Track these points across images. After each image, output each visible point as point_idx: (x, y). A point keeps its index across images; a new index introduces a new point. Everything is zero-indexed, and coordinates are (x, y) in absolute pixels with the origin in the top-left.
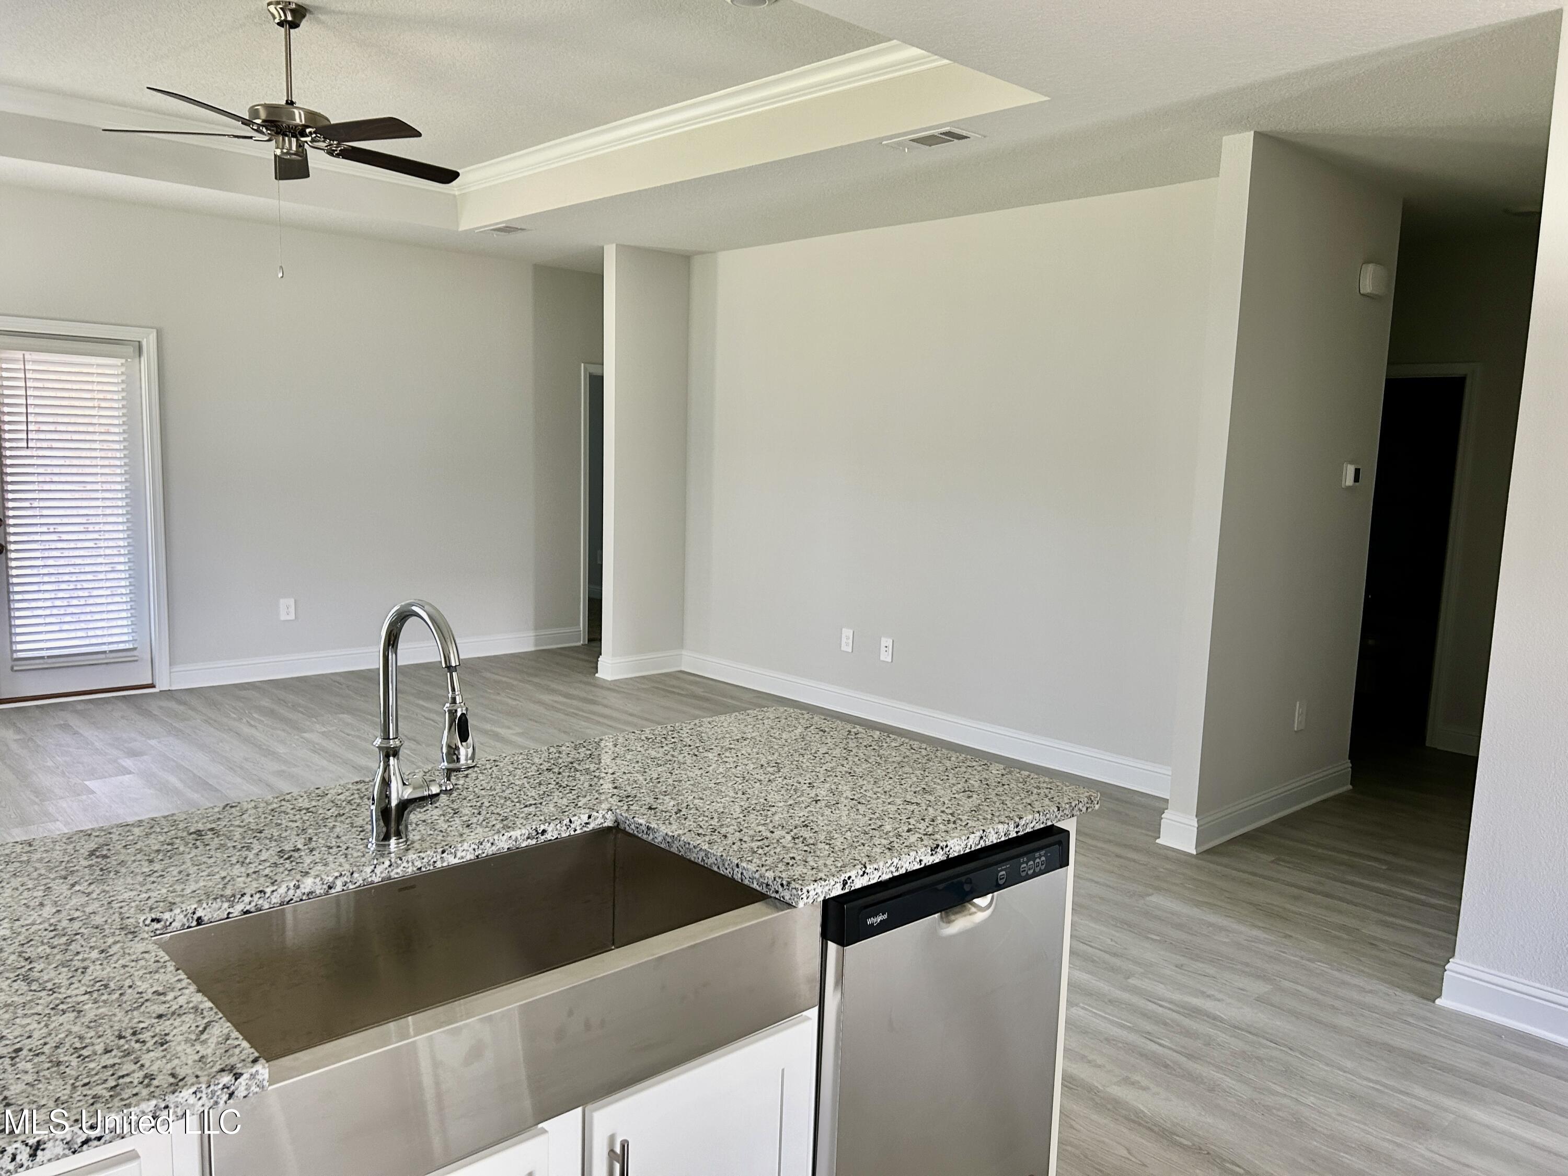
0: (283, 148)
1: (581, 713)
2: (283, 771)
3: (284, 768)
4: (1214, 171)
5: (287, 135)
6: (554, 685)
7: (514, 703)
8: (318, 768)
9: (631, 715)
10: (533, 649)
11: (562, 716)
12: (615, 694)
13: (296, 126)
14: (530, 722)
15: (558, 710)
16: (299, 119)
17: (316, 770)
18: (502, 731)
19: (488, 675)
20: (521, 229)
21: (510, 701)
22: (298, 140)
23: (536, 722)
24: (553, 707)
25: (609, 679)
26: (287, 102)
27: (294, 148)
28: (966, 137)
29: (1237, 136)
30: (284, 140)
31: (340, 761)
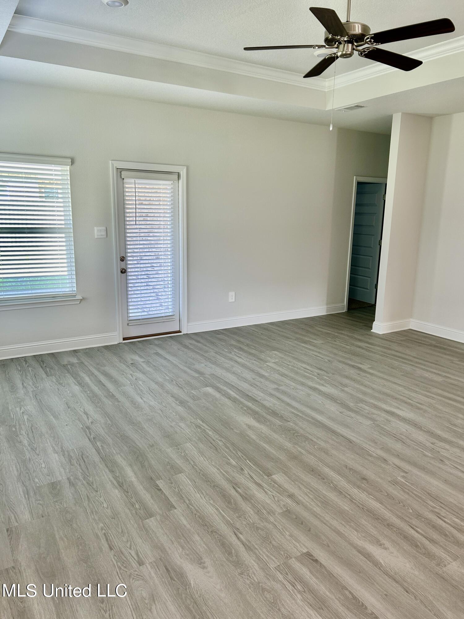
0: (343, 51)
10: (325, 314)
20: (362, 107)
25: (381, 333)
27: (350, 50)
30: (344, 46)
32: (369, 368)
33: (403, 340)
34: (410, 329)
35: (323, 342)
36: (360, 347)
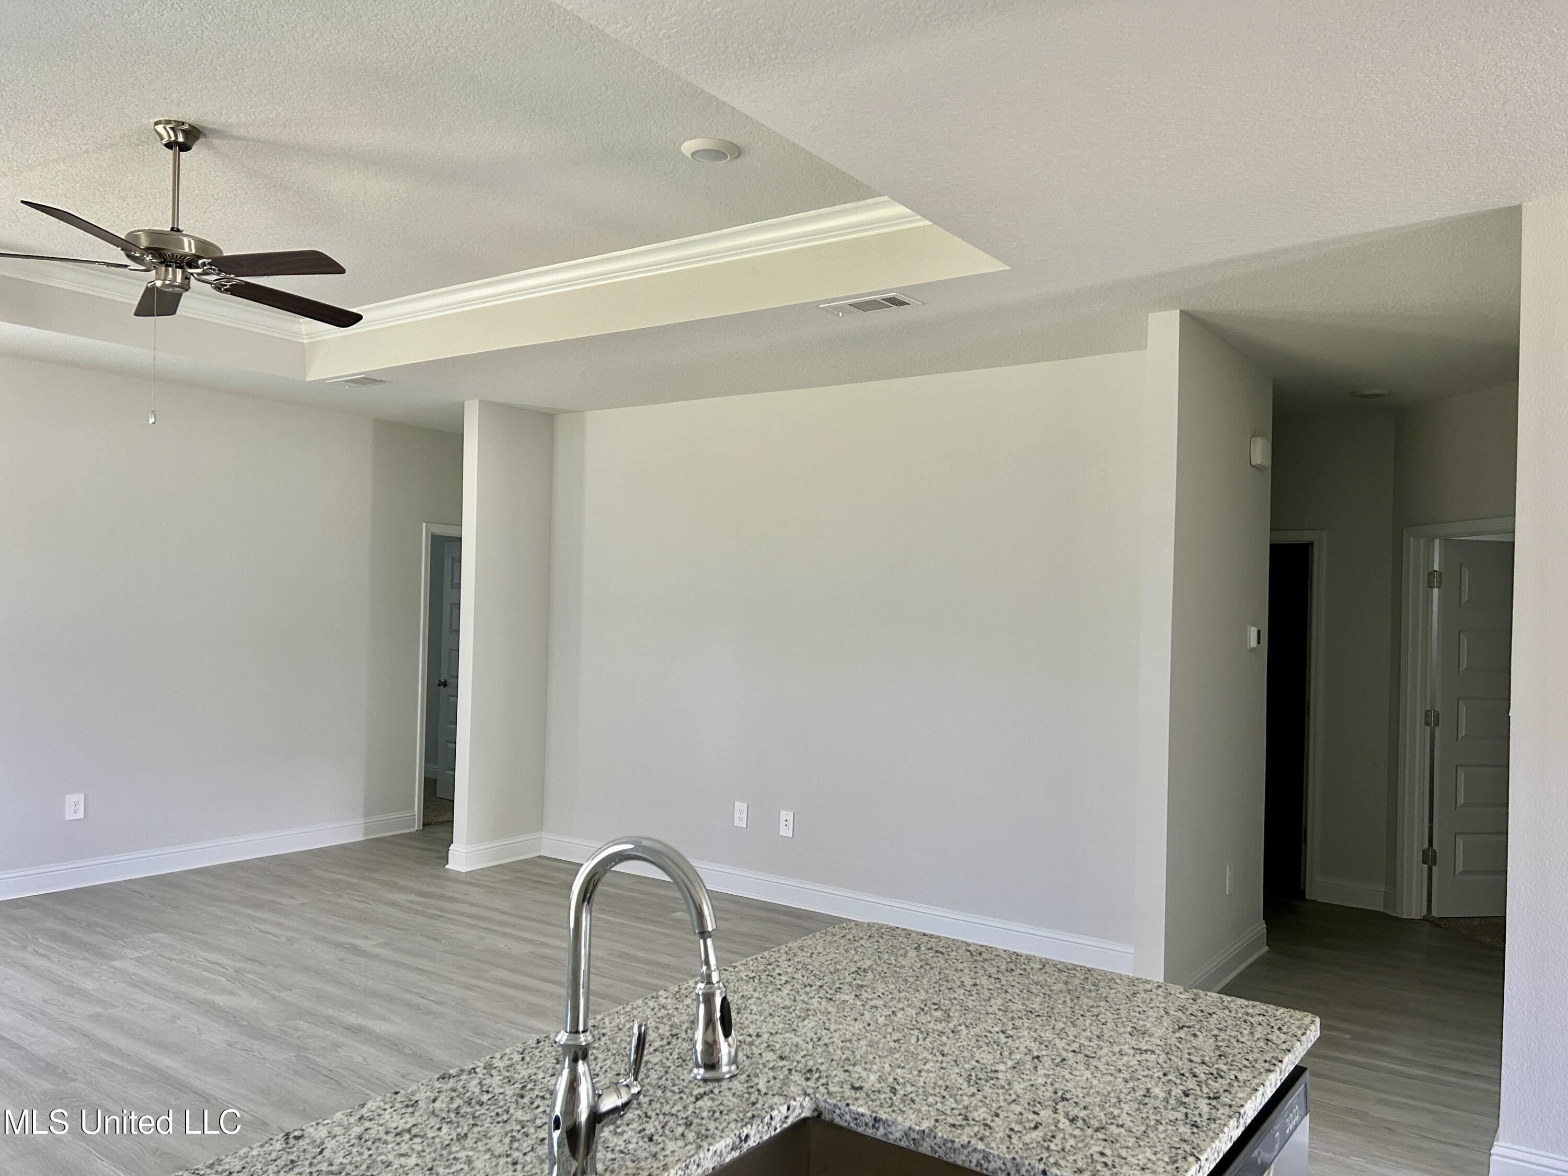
0: (165, 279)
1: (445, 915)
2: (99, 1015)
3: (99, 1010)
4: (1141, 345)
5: (170, 266)
6: (401, 882)
7: (363, 906)
8: (143, 1007)
9: (504, 913)
10: (362, 839)
11: (425, 920)
12: (476, 889)
13: (184, 256)
14: (388, 929)
15: (417, 912)
16: (188, 247)
17: (142, 1010)
18: (360, 943)
19: (319, 873)
20: (380, 381)
21: (355, 904)
22: (183, 272)
23: (397, 929)
24: (409, 908)
25: (463, 871)
26: (172, 229)
27: (179, 279)
28: (906, 304)
29: (1163, 313)
30: (167, 271)
31: (171, 995)
32: (378, 945)
33: (506, 880)
34: (540, 857)
35: (306, 901)
36: (393, 904)
